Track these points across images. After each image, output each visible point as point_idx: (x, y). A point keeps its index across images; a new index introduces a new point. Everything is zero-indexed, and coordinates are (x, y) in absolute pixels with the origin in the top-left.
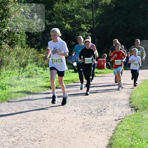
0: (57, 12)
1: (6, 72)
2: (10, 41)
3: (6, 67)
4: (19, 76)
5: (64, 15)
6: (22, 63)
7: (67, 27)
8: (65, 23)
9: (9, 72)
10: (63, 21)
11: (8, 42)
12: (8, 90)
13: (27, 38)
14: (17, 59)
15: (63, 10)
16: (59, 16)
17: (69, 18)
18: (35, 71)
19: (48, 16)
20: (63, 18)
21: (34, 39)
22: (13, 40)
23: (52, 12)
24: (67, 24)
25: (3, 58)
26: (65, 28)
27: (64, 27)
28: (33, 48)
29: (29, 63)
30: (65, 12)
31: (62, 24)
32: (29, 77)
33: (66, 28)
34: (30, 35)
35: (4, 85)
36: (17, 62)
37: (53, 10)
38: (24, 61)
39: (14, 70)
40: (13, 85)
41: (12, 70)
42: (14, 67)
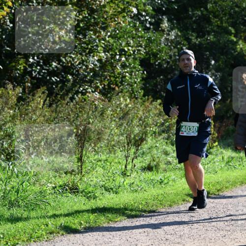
0: (217, 13)
1: (96, 157)
2: (105, 85)
3: (95, 146)
4: (126, 167)
5: (234, 20)
6: (132, 136)
7: (241, 49)
8: (235, 40)
9: (103, 157)
10: (230, 34)
11: (101, 87)
12: (100, 199)
13: (145, 76)
14: (121, 125)
15: (232, 8)
16: (222, 23)
17: (244, 26)
18: (163, 156)
19: (195, 22)
20: (230, 28)
21: (161, 79)
22: (113, 84)
23: (205, 13)
24: (240, 42)
25: (89, 123)
26: (235, 52)
27: (234, 50)
28: (159, 99)
29: (149, 135)
30: (235, 12)
31: (228, 41)
32: (149, 168)
33: (239, 49)
34: (152, 69)
35: (90, 189)
36: (122, 135)
37: (206, 9)
38: (137, 130)
39: (115, 154)
40: (112, 189)
41: (110, 152)
42: (114, 145)
